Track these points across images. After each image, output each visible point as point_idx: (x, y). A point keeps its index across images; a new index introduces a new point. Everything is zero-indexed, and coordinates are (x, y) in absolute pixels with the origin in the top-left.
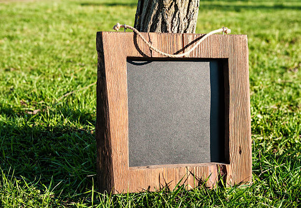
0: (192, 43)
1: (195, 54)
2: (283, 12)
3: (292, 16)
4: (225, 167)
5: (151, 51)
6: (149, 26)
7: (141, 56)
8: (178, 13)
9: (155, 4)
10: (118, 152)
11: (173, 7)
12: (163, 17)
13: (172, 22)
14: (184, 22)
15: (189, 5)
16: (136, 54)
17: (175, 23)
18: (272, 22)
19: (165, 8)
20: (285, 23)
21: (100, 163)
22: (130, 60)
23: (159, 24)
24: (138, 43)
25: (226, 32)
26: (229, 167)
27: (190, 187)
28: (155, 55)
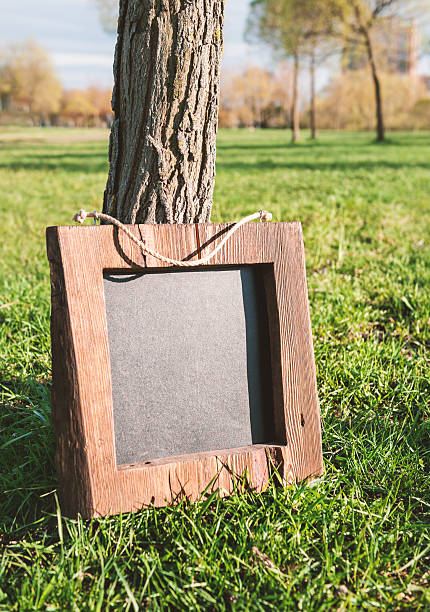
0: (213, 239)
1: (219, 259)
2: (275, 173)
3: (292, 179)
4: (279, 451)
5: (145, 257)
6: (135, 212)
7: (128, 266)
8: (184, 189)
9: (144, 175)
10: (97, 442)
11: (175, 178)
12: (159, 197)
13: (174, 205)
14: (194, 204)
15: (201, 174)
16: (118, 262)
17: (180, 205)
18: (264, 191)
19: (162, 180)
20: (284, 191)
21: (63, 464)
22: (108, 273)
23: (153, 208)
24: (121, 243)
25: (264, 218)
26: (286, 451)
27: (224, 492)
28: (152, 263)
